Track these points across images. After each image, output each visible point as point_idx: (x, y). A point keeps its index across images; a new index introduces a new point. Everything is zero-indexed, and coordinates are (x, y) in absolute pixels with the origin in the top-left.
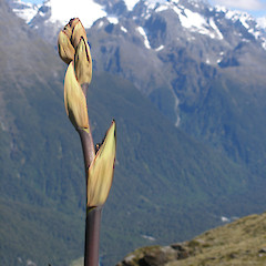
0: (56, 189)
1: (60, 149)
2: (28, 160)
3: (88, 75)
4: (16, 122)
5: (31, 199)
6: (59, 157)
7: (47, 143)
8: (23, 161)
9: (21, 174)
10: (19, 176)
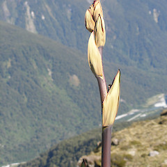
0: (136, 54)
1: (138, 29)
2: (118, 37)
3: (103, 40)
4: (109, 13)
5: (121, 61)
6: (137, 34)
7: (129, 26)
8: (115, 38)
9: (114, 46)
10: (112, 47)
